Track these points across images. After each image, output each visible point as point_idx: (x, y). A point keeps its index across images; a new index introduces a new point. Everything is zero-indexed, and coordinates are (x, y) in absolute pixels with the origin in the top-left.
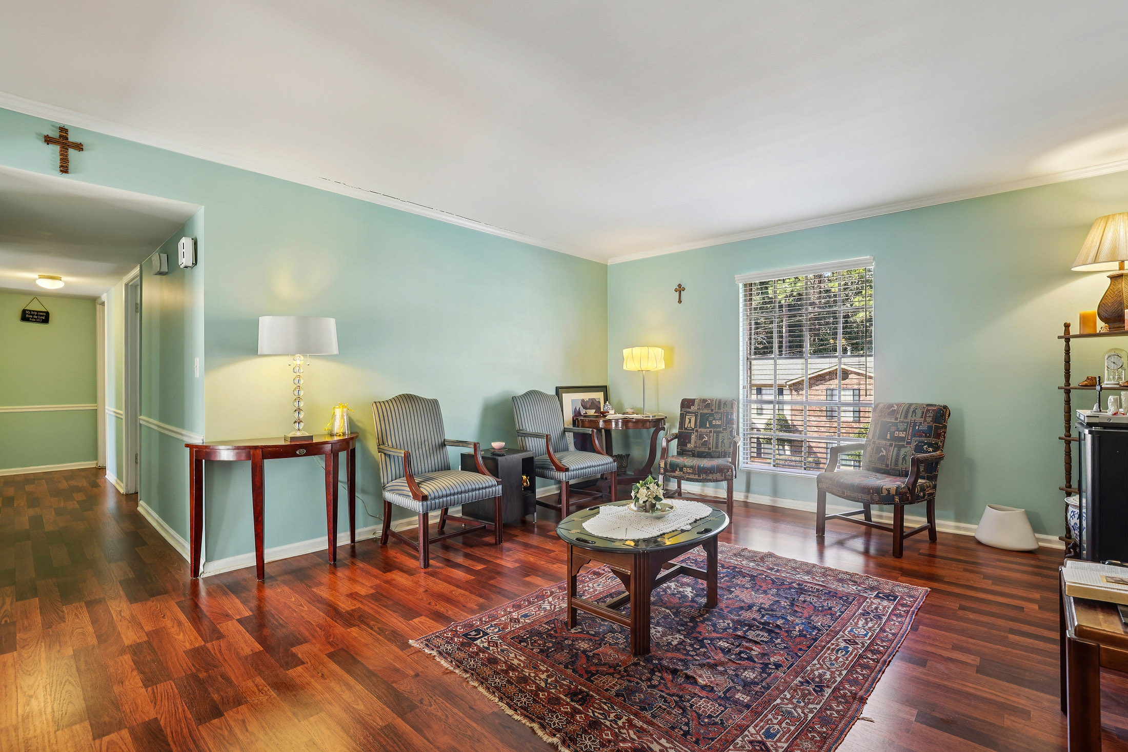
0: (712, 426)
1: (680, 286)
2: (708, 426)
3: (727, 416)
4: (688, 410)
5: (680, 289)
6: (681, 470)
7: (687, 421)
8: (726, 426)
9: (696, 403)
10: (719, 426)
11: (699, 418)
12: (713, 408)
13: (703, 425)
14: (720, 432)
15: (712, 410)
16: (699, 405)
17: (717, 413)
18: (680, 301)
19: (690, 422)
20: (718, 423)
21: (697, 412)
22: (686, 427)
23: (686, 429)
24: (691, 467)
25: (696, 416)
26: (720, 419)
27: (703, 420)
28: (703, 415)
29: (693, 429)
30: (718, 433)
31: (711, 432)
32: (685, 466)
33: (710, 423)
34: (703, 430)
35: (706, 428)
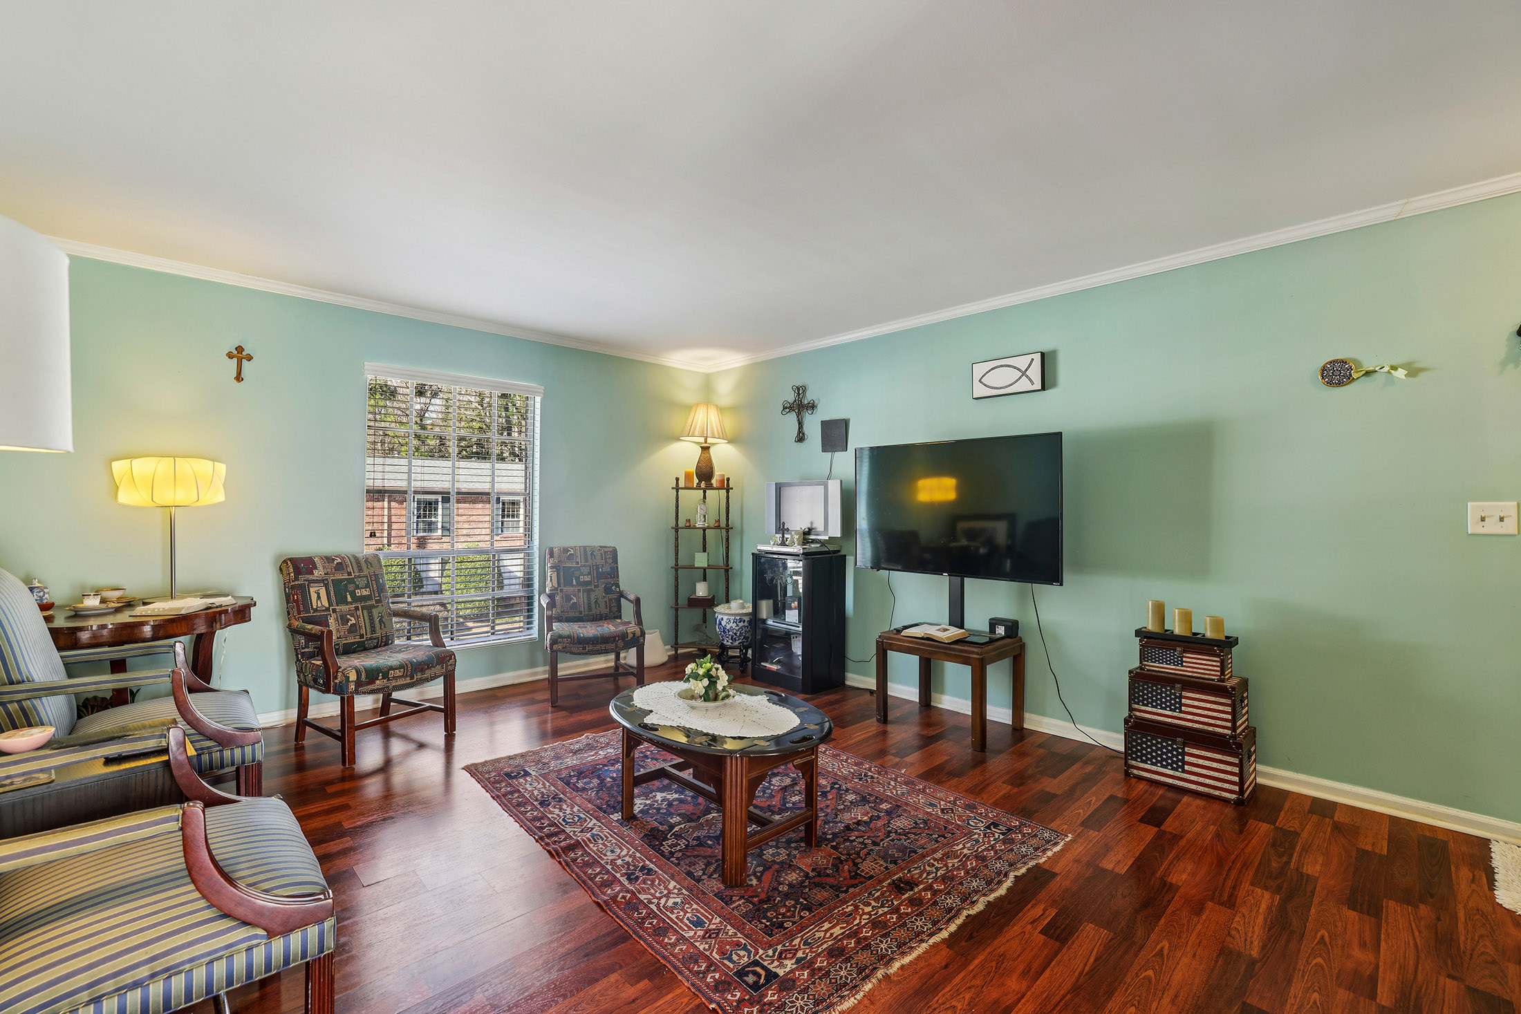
0: (356, 599)
1: (240, 349)
2: (349, 599)
3: (377, 581)
4: (311, 577)
5: (240, 355)
6: (386, 676)
7: (314, 597)
8: (379, 596)
9: (319, 565)
10: (368, 598)
11: (331, 589)
12: (350, 569)
13: (342, 600)
14: (373, 606)
15: (349, 574)
16: (324, 567)
17: (359, 577)
18: (239, 378)
19: (319, 597)
20: (366, 592)
21: (327, 580)
22: (315, 607)
23: (315, 610)
24: (401, 667)
25: (326, 586)
26: (367, 586)
27: (340, 591)
28: (337, 583)
29: (328, 609)
30: (369, 609)
31: (357, 608)
32: (392, 668)
33: (353, 594)
34: (344, 608)
35: (347, 603)
